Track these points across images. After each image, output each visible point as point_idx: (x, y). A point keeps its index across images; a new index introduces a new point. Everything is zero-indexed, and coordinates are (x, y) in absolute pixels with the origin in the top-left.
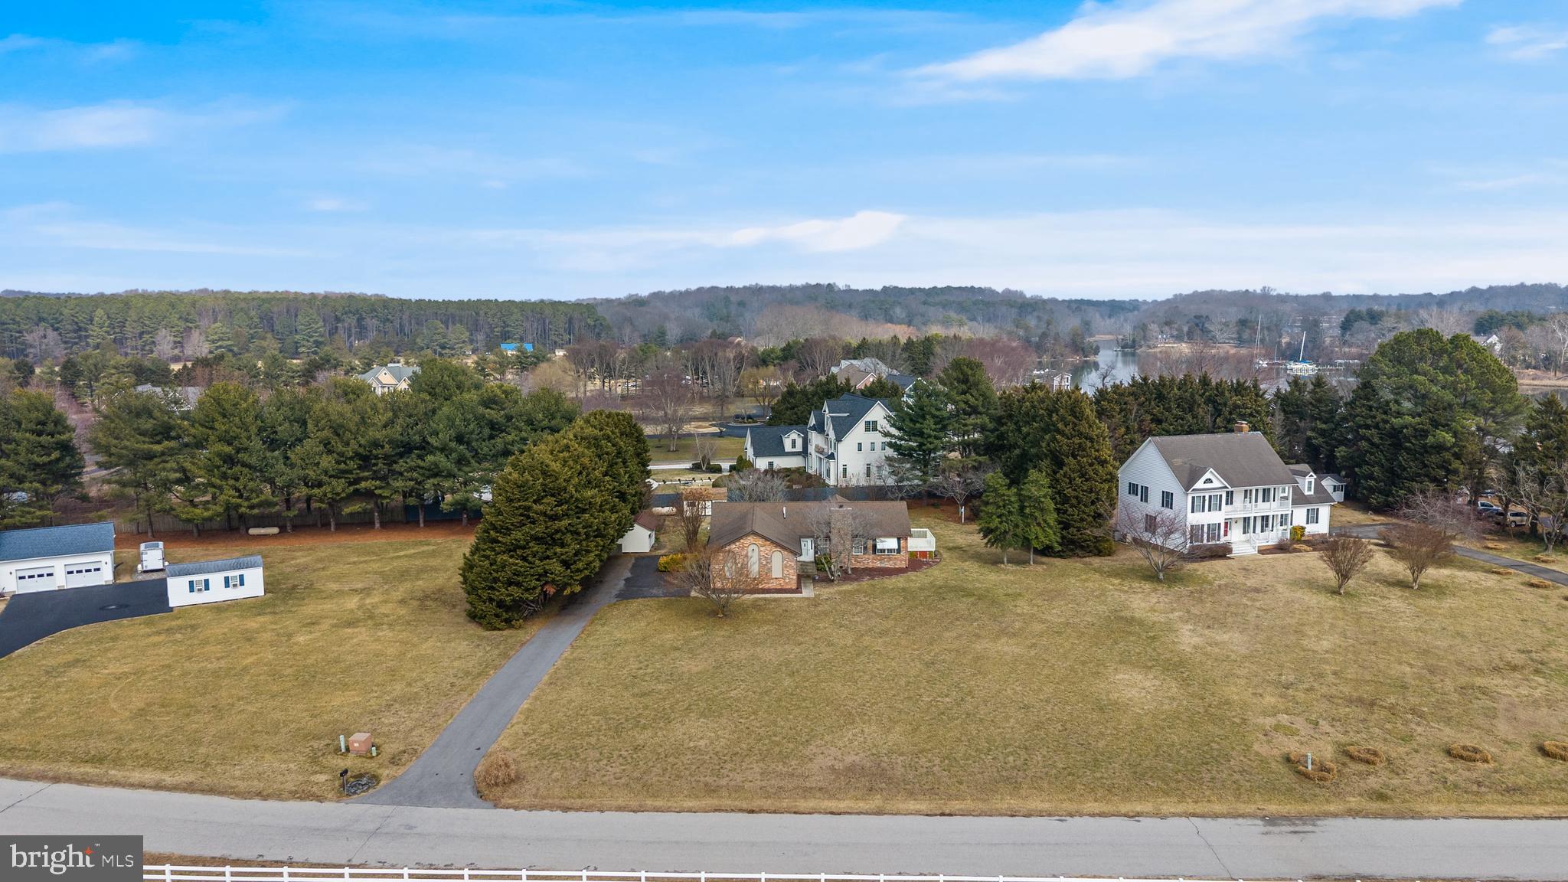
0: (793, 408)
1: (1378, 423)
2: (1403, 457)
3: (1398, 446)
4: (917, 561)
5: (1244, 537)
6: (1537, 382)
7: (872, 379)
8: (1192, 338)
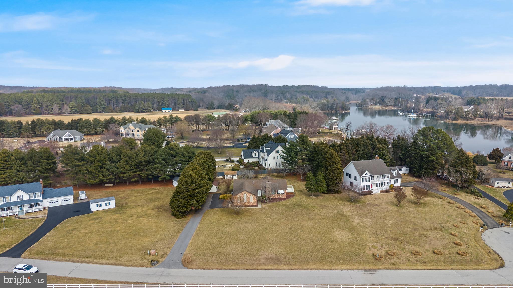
0: (255, 143)
1: (417, 153)
2: (423, 163)
3: (422, 160)
4: (289, 196)
5: (377, 188)
6: (482, 123)
7: (278, 129)
8: (380, 104)
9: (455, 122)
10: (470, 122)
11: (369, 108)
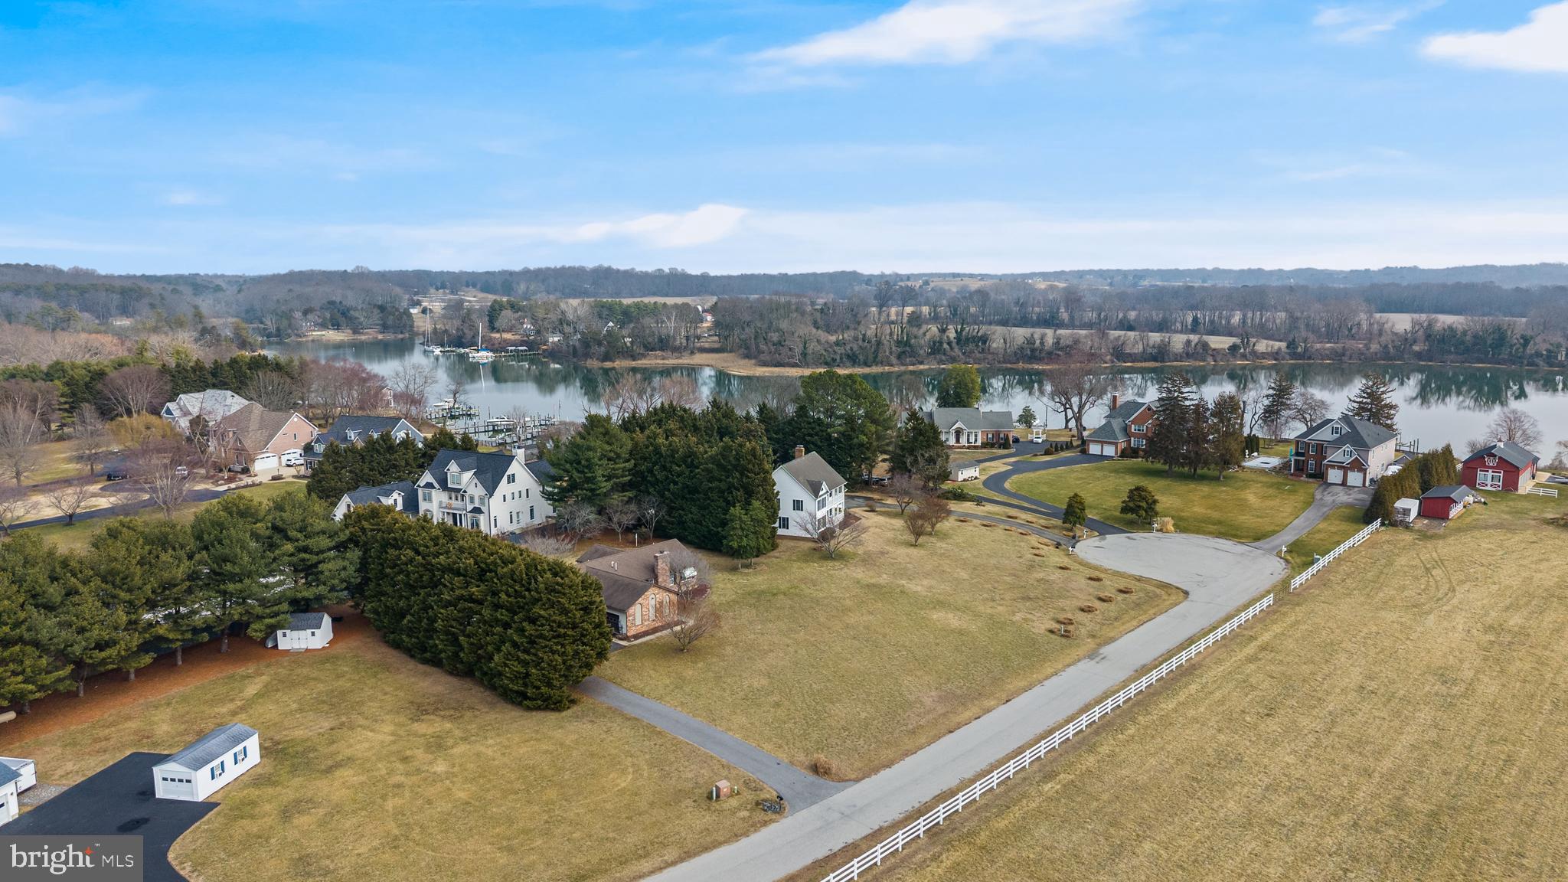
6: (666, 362)
7: (296, 420)
8: (337, 326)
9: (608, 365)
10: (639, 362)
11: (310, 338)
